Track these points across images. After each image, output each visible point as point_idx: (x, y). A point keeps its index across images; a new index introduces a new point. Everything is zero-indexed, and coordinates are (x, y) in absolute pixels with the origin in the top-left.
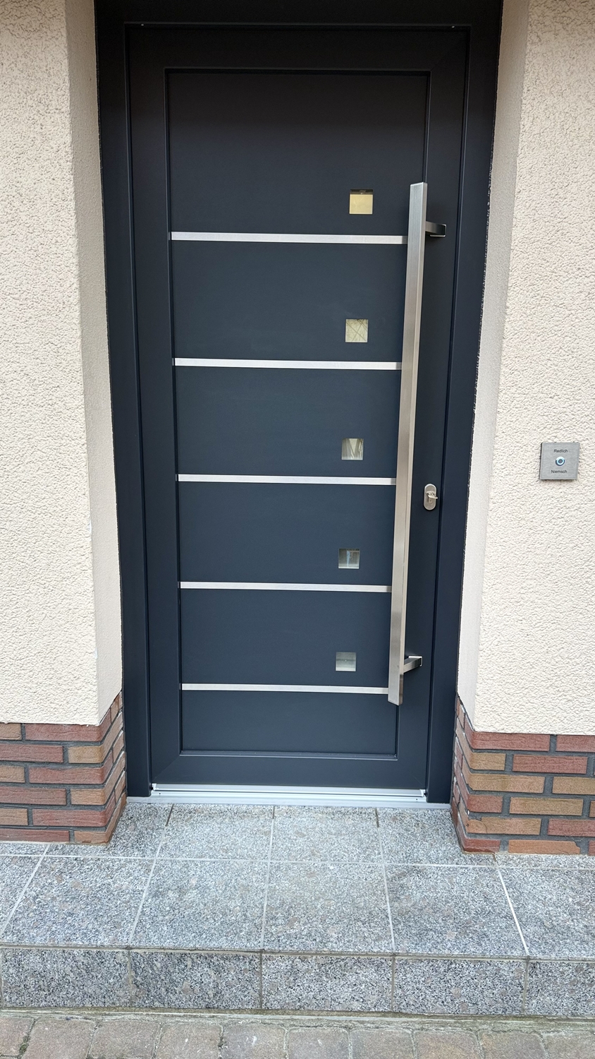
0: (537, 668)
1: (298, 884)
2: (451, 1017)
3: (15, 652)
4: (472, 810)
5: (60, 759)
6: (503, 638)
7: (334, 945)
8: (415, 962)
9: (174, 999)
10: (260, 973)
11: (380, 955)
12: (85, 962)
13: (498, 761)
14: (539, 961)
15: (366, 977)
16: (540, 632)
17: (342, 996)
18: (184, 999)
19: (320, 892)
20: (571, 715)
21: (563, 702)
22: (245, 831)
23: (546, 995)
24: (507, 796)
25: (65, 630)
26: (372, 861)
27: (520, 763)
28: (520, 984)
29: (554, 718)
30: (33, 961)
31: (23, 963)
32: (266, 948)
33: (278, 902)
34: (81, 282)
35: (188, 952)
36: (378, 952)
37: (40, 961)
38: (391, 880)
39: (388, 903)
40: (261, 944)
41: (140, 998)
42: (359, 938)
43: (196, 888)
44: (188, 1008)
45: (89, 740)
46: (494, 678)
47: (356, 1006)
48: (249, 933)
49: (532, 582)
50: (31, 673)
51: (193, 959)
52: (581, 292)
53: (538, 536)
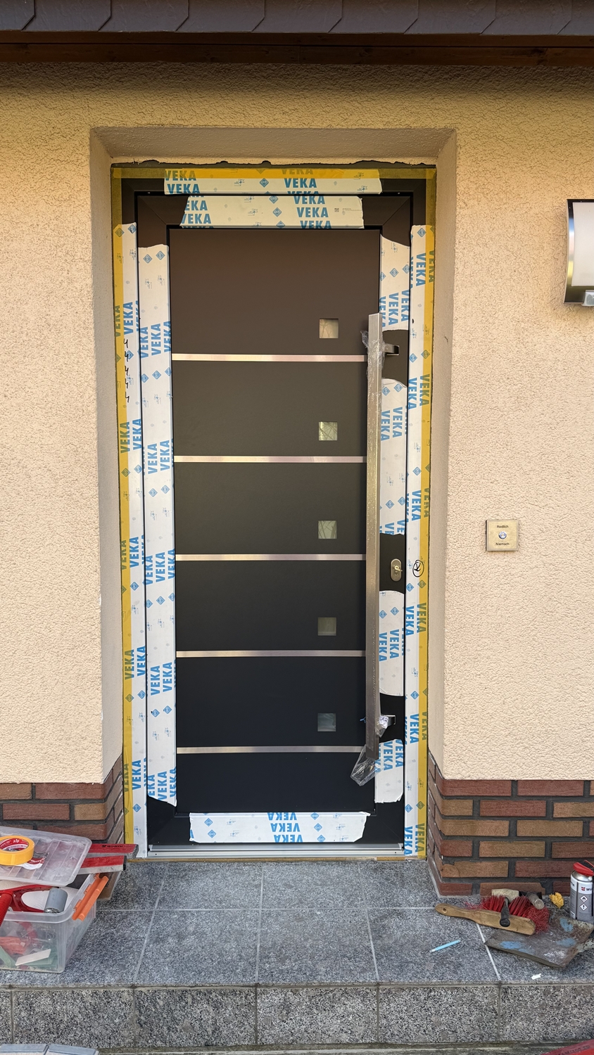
0: (496, 718)
1: (288, 927)
2: (433, 1046)
3: (29, 716)
4: (445, 855)
5: (66, 817)
6: (464, 692)
7: (323, 977)
8: (398, 991)
9: (175, 1037)
10: (255, 1008)
11: (365, 985)
12: (93, 1002)
13: (466, 808)
14: (510, 986)
15: (353, 1008)
16: (496, 685)
17: (331, 1029)
18: (185, 1037)
19: (308, 934)
20: (529, 761)
21: (521, 749)
22: (237, 885)
23: (518, 1020)
24: (476, 840)
25: (75, 694)
26: (356, 906)
27: (485, 807)
28: (494, 1009)
29: (514, 765)
30: (44, 1004)
31: (34, 1005)
32: (261, 982)
33: (270, 943)
34: (98, 394)
35: (189, 988)
36: (363, 982)
37: (51, 1003)
38: (373, 922)
39: (372, 942)
40: (256, 979)
41: (143, 1038)
42: (345, 971)
43: (194, 933)
44: (189, 1047)
45: (94, 797)
46: (459, 729)
47: (345, 1038)
48: (245, 970)
49: (486, 640)
50: (43, 735)
51: (193, 996)
52: (511, 397)
53: (489, 600)
